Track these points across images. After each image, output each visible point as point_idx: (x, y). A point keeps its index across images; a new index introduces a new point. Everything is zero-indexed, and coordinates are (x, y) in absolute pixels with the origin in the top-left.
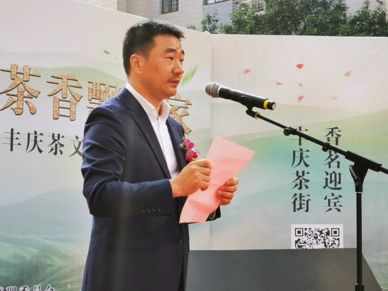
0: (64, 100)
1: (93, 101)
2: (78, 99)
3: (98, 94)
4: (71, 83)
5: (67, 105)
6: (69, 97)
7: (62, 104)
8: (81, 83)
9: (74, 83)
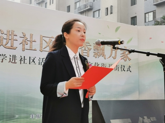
0: (85, 50)
1: (95, 50)
2: (90, 50)
3: (97, 48)
4: (87, 44)
5: (86, 52)
6: (87, 49)
7: (84, 51)
8: (91, 44)
9: (88, 44)
